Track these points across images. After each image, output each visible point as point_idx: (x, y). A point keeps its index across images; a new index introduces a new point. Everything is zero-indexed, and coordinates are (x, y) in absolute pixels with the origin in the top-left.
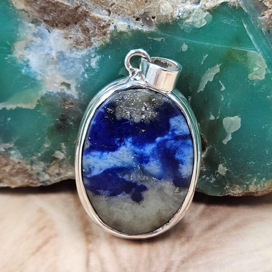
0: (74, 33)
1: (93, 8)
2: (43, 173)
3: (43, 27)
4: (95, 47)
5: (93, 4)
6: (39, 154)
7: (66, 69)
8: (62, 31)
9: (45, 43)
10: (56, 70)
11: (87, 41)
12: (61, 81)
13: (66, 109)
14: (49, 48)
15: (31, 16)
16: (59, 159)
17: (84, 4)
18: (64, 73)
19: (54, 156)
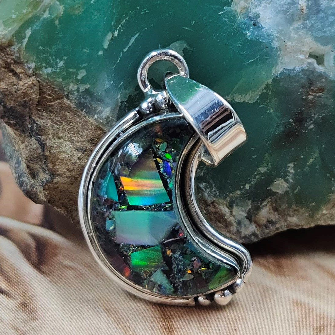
2: (247, 222)
7: (322, 25)
10: (305, 29)
13: (309, 99)
16: (277, 194)
18: (320, 34)
19: (271, 189)
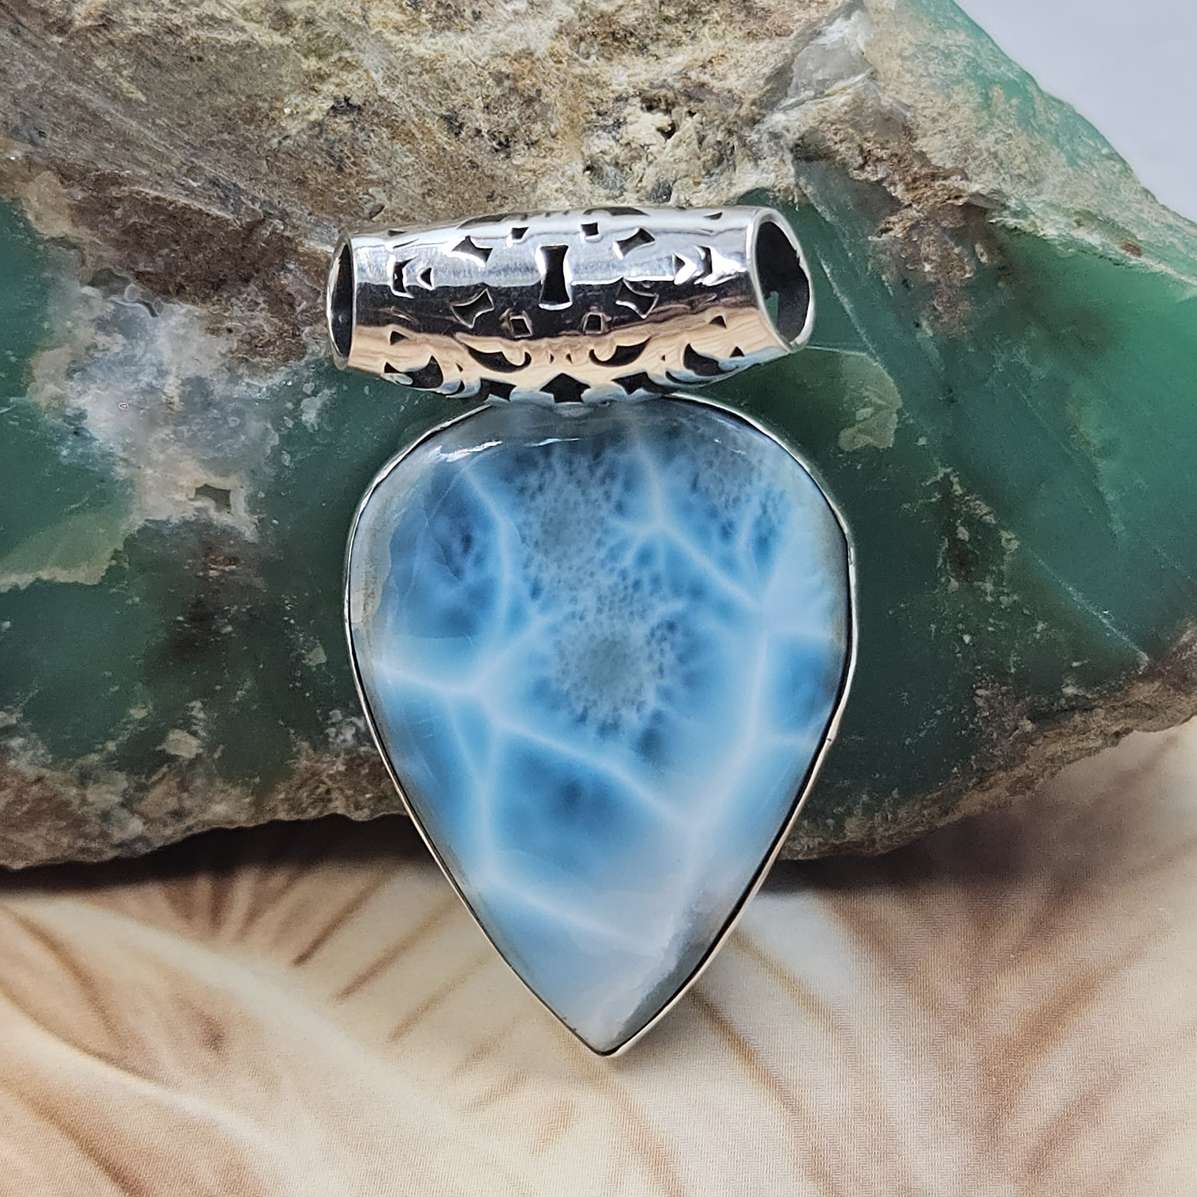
0: (239, 314)
1: (309, 226)
2: (124, 814)
3: (131, 297)
4: (318, 360)
5: (307, 212)
6: (111, 746)
7: (214, 436)
8: (198, 310)
9: (139, 352)
10: (180, 444)
11: (287, 339)
12: (196, 481)
13: (211, 577)
14: (155, 370)
15: (90, 260)
16: (181, 759)
17: (277, 212)
18: (211, 454)
19: (164, 751)
